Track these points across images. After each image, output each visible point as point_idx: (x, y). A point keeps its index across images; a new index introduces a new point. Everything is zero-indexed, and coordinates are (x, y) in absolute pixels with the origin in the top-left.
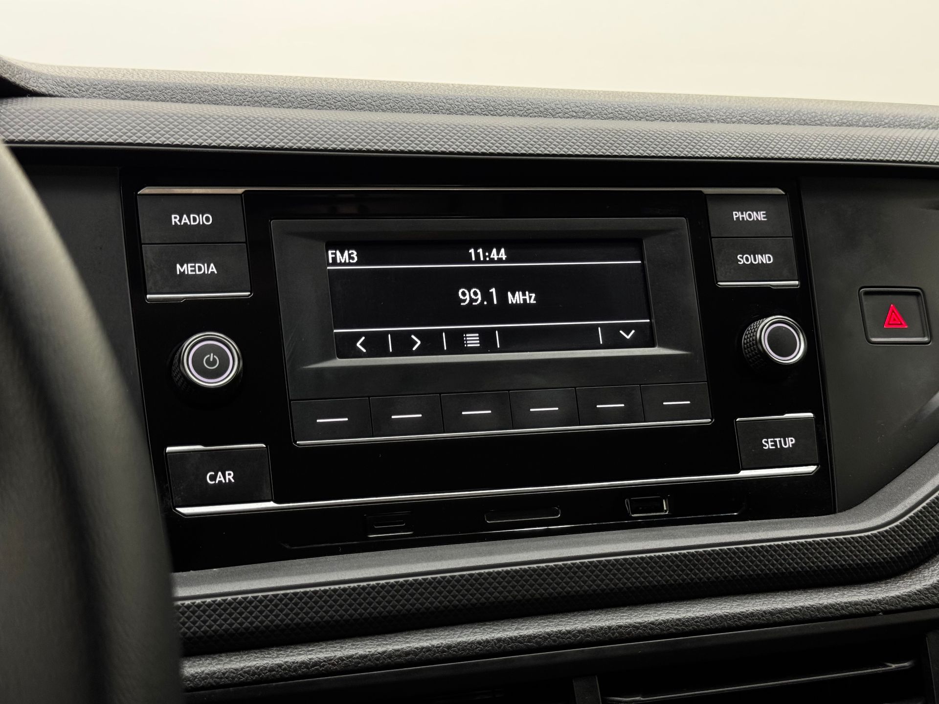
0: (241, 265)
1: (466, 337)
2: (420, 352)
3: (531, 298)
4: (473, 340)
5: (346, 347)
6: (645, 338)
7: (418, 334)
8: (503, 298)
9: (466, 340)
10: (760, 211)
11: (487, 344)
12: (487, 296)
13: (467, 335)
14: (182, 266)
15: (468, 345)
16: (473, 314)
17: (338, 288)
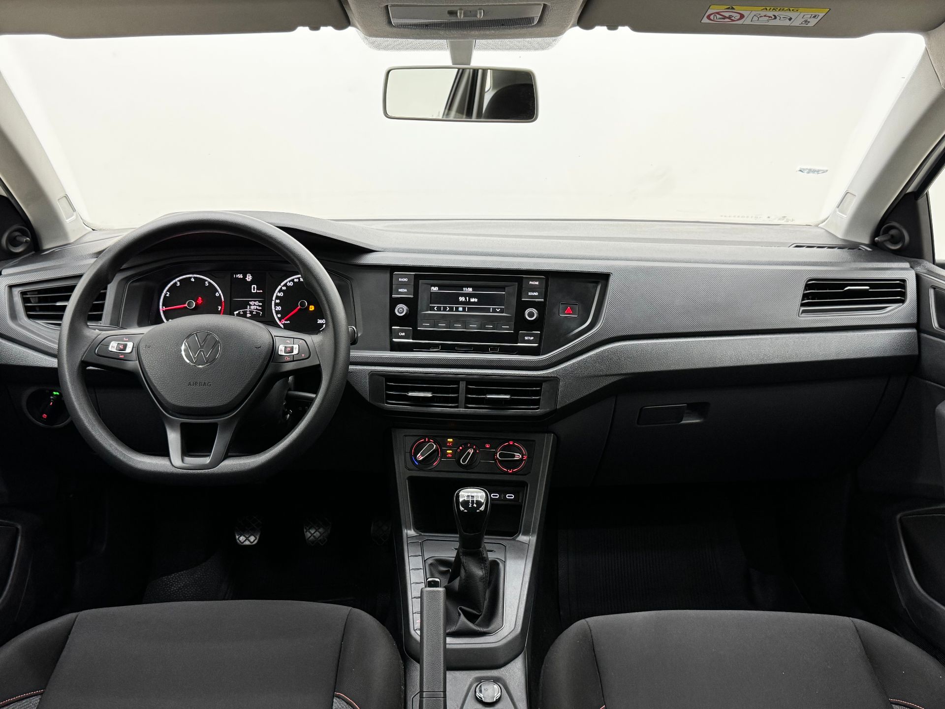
0: (412, 290)
2: (448, 311)
3: (476, 300)
4: (461, 309)
5: (432, 309)
6: (501, 312)
7: (449, 307)
8: (469, 300)
10: (537, 282)
11: (464, 310)
12: (466, 299)
14: (400, 290)
15: (459, 310)
16: (462, 303)
17: (432, 295)
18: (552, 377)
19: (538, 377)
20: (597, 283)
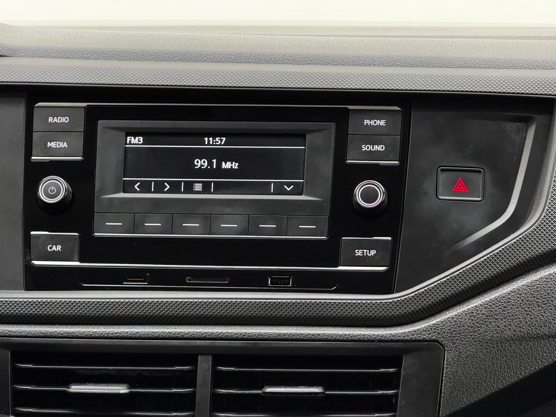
0: (80, 143)
1: (195, 185)
2: (169, 192)
3: (235, 166)
4: (198, 187)
5: (129, 187)
6: (298, 191)
7: (168, 182)
8: (219, 164)
9: (195, 187)
10: (382, 120)
11: (206, 189)
12: (210, 163)
13: (196, 184)
14: (50, 143)
15: (195, 190)
16: (201, 173)
17: (129, 157)
18: (424, 340)
19: (392, 341)
20: (527, 121)
